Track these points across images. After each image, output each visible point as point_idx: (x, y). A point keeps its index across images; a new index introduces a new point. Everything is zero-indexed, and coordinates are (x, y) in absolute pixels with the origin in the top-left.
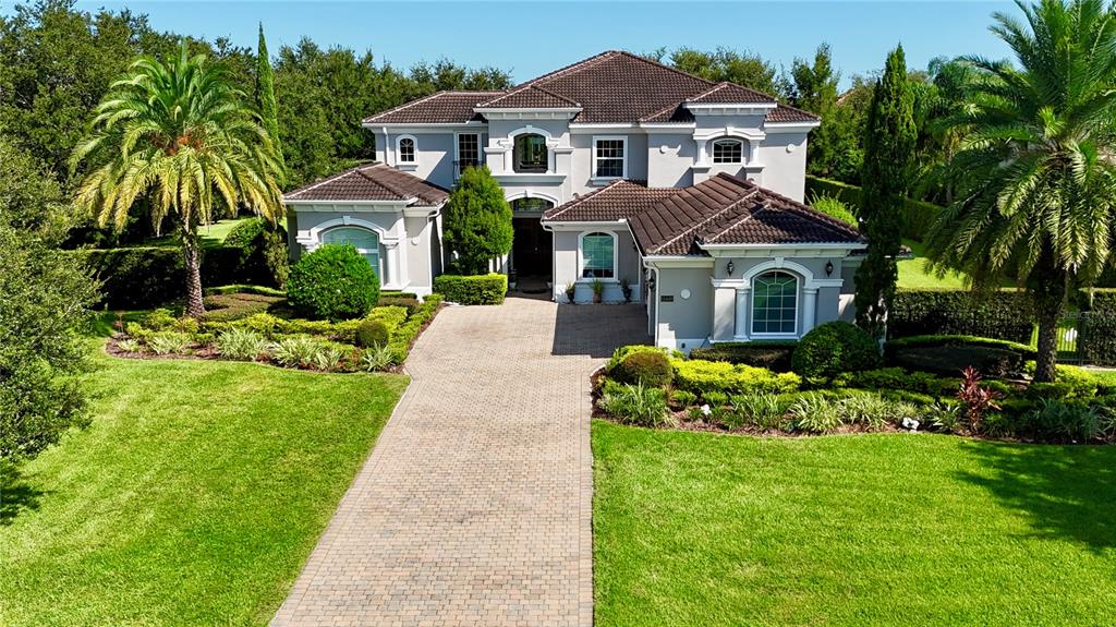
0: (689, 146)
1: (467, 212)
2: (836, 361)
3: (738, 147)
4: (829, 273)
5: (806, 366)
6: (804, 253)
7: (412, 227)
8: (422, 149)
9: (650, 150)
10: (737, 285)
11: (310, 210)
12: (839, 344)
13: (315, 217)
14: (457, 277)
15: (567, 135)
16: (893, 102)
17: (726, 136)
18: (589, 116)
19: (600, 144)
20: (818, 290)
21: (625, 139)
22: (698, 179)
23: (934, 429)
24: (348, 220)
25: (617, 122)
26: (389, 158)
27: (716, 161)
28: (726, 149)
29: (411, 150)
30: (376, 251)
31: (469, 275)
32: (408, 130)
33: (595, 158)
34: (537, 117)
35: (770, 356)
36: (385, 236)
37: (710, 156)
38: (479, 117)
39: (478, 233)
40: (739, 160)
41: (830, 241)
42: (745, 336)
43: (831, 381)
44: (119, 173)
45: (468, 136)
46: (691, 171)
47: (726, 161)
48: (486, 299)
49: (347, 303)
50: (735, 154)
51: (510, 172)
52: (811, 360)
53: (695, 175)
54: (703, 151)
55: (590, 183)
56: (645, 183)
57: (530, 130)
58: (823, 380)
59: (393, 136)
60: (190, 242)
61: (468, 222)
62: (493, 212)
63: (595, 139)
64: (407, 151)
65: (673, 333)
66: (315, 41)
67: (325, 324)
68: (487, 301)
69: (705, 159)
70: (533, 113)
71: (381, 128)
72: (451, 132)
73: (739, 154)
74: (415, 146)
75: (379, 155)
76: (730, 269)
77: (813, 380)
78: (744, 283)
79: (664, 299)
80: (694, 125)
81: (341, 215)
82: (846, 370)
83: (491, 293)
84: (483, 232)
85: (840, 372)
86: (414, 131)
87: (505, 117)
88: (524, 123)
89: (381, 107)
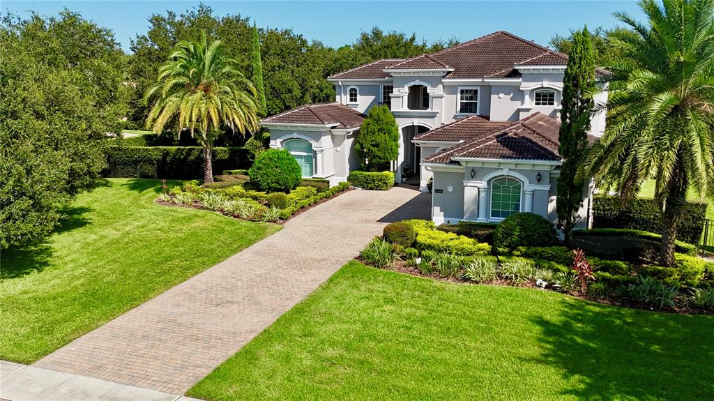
0: (518, 94)
1: (368, 133)
2: (515, 238)
3: (552, 95)
4: (539, 180)
5: (498, 240)
6: (525, 166)
7: (336, 141)
8: (361, 95)
9: (492, 96)
10: (479, 185)
11: (275, 129)
12: (519, 227)
13: (279, 133)
14: (361, 172)
15: (441, 86)
16: (577, 66)
17: (542, 88)
18: (457, 75)
19: (462, 92)
20: (533, 192)
21: (479, 89)
22: (523, 116)
23: (555, 289)
24: (295, 135)
25: (472, 78)
26: (343, 100)
27: (536, 104)
28: (544, 96)
29: (356, 95)
30: (312, 154)
31: (369, 171)
32: (353, 83)
33: (459, 101)
34: (422, 75)
35: (483, 232)
36: (315, 145)
37: (532, 100)
38: (388, 75)
39: (373, 146)
40: (552, 104)
41: (538, 159)
42: (485, 219)
43: (511, 251)
44: (162, 105)
45: (389, 87)
46: (519, 111)
47: (543, 104)
48: (377, 187)
49: (277, 183)
50: (550, 100)
51: (405, 109)
52: (501, 236)
53: (521, 113)
54: (527, 97)
55: (455, 117)
56: (488, 118)
57: (417, 83)
58: (506, 250)
59: (345, 87)
60: (205, 144)
61: (368, 139)
62: (385, 133)
63: (459, 89)
64: (353, 96)
65: (442, 213)
66: (381, 29)
67: (263, 194)
68: (378, 188)
69: (529, 103)
70: (419, 72)
71: (338, 82)
72: (378, 84)
73: (553, 100)
74: (358, 92)
75: (338, 98)
76: (474, 174)
77: (500, 249)
78: (483, 184)
79: (437, 191)
80: (520, 80)
81: (291, 132)
82: (523, 245)
83: (380, 183)
84: (376, 145)
85: (518, 245)
86: (358, 84)
87: (402, 75)
88: (413, 79)
89: (340, 69)
